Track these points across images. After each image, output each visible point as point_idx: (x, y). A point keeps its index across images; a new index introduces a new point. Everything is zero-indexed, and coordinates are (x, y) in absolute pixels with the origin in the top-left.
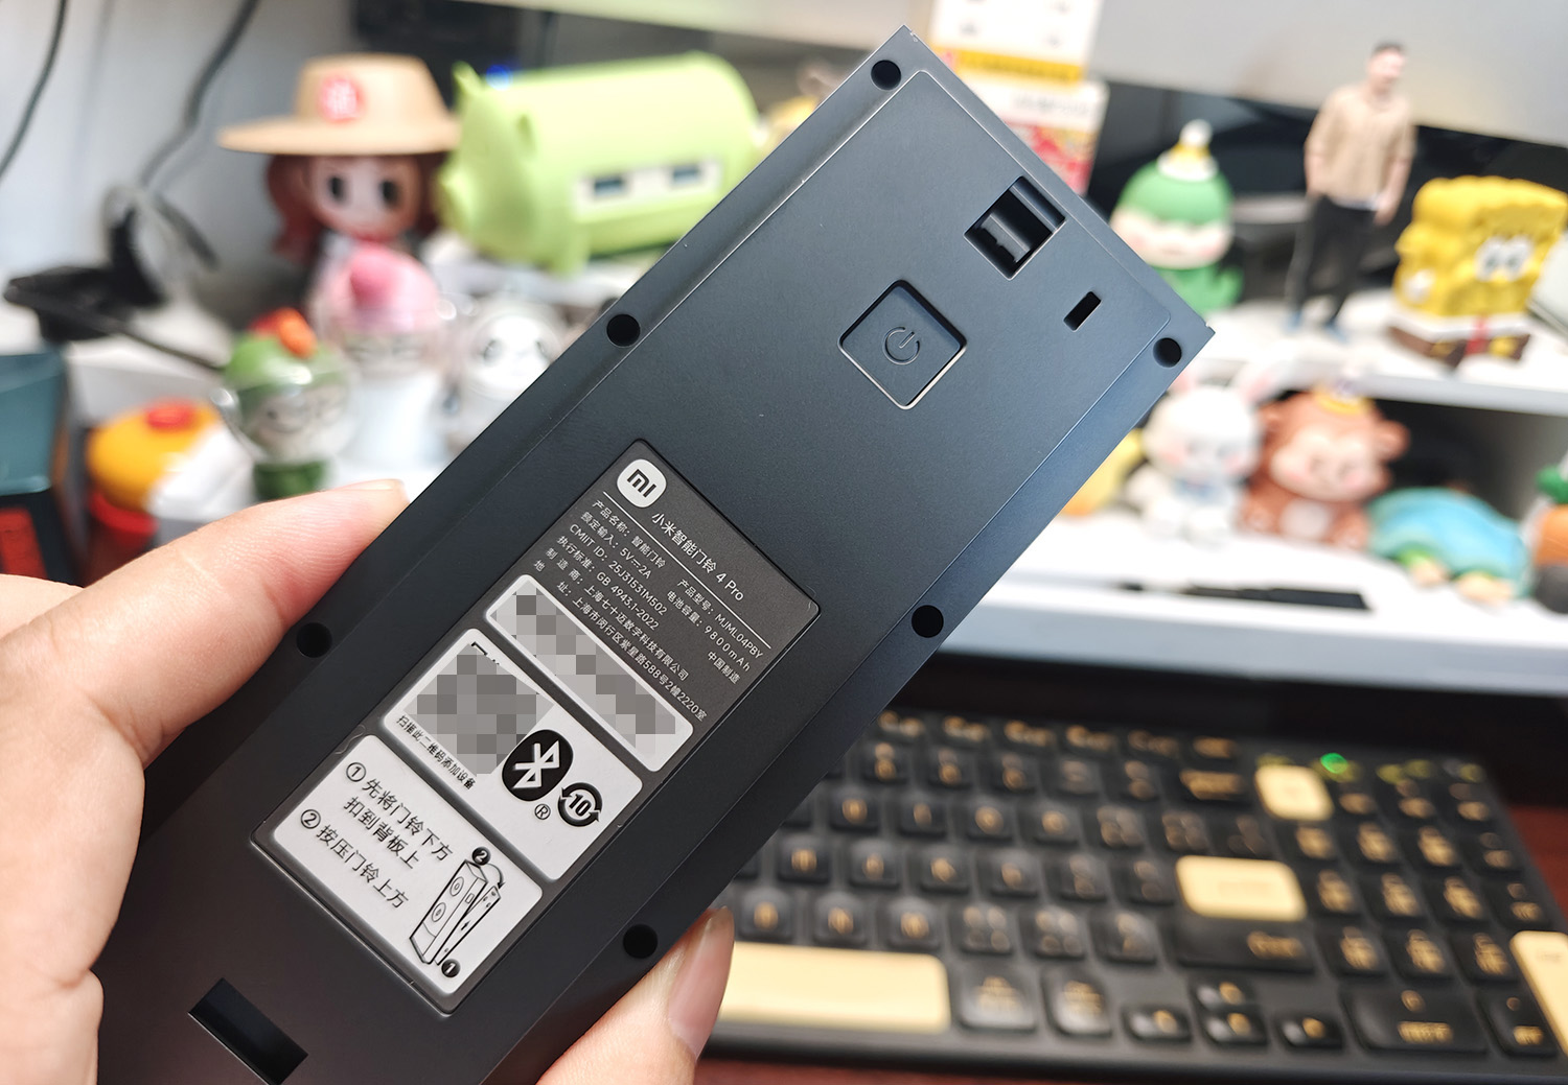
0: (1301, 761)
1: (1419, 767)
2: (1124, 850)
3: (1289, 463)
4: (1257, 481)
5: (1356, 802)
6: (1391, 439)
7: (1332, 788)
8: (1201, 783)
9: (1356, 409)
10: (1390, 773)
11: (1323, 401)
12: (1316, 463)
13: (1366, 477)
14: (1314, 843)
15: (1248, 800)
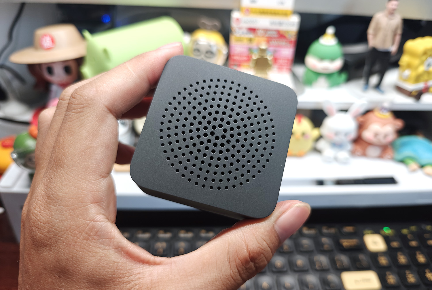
0: (377, 231)
1: (413, 228)
2: (323, 270)
3: (368, 135)
4: (358, 140)
5: (395, 244)
6: (399, 124)
7: (387, 239)
8: (346, 243)
9: (388, 116)
10: (405, 231)
11: (377, 114)
12: (376, 135)
13: (392, 137)
14: (383, 261)
15: (362, 248)
